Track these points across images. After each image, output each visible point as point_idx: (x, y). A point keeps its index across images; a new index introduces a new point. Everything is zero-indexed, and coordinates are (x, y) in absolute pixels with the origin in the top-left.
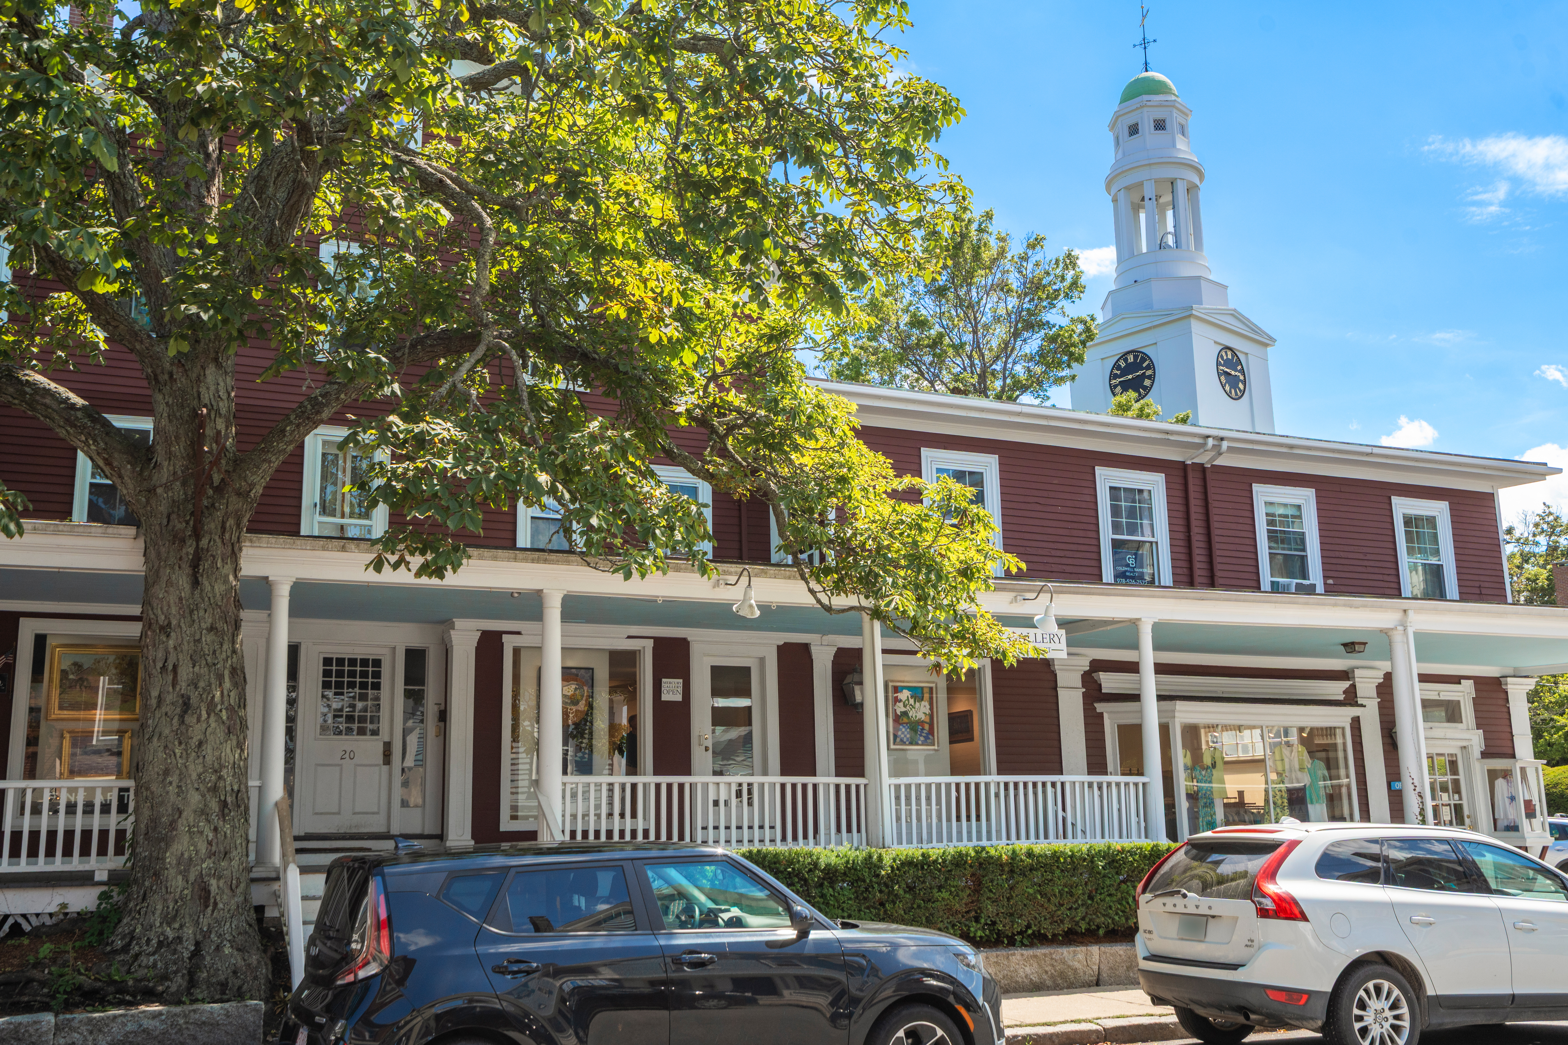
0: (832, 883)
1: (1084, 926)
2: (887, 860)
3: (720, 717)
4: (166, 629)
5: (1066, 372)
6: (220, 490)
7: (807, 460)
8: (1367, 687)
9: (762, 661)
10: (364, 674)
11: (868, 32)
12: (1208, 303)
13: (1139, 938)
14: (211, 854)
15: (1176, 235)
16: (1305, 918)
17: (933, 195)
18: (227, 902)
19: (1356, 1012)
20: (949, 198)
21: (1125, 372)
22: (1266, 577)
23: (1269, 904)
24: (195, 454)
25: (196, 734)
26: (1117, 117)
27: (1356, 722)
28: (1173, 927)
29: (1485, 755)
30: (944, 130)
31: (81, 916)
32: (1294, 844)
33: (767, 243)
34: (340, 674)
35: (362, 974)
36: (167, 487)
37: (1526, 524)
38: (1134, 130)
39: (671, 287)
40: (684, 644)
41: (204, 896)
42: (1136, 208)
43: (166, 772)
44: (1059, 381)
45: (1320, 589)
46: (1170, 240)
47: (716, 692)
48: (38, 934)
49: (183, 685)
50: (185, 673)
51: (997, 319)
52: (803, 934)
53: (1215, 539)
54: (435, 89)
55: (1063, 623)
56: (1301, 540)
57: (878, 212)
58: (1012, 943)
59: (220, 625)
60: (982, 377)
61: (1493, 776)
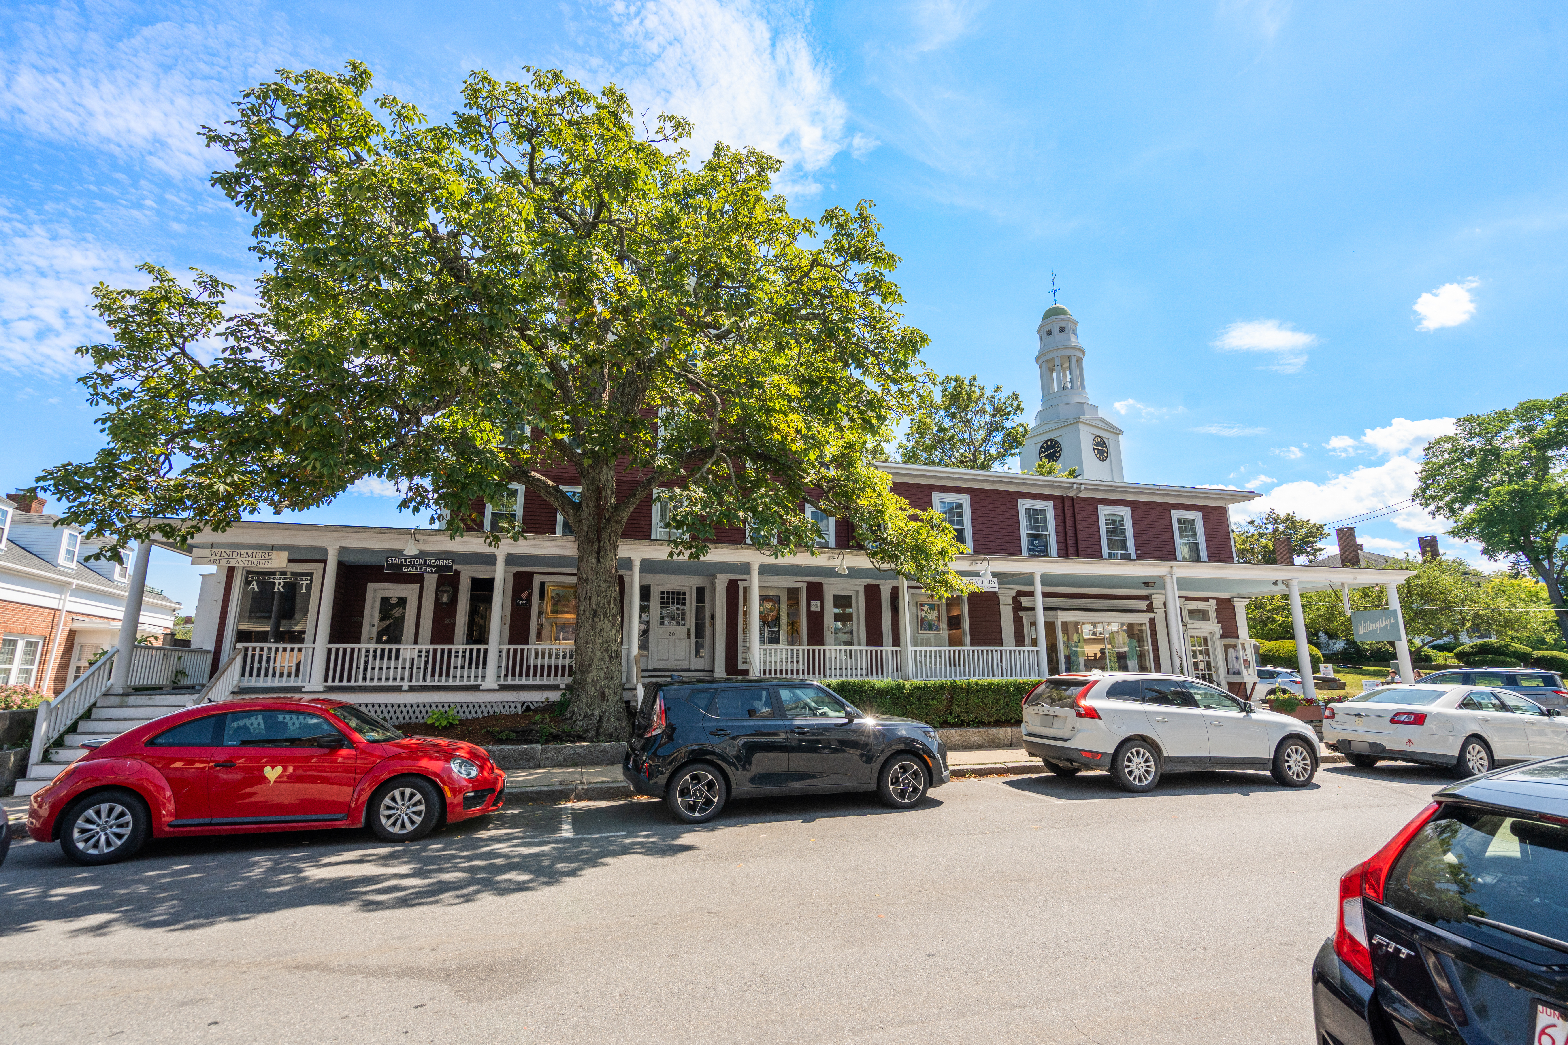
0: (881, 696)
1: (1003, 718)
2: (907, 686)
3: (837, 617)
4: (586, 581)
5: (1017, 451)
6: (608, 520)
7: (863, 503)
8: (1157, 603)
9: (857, 592)
10: (678, 599)
11: (884, 307)
12: (1088, 416)
13: (1023, 725)
14: (606, 678)
15: (1071, 382)
16: (1099, 717)
17: (920, 379)
18: (613, 699)
19: (1126, 763)
20: (927, 380)
21: (1046, 450)
22: (1105, 550)
23: (1082, 711)
24: (598, 506)
25: (599, 626)
26: (1041, 327)
27: (1152, 622)
28: (1038, 720)
29: (1222, 637)
30: (921, 350)
31: (555, 703)
32: (1096, 682)
33: (839, 406)
34: (668, 598)
35: (654, 733)
36: (587, 520)
37: (1261, 519)
38: (1049, 333)
39: (801, 425)
40: (820, 585)
41: (603, 696)
42: (1051, 370)
43: (587, 643)
44: (1013, 455)
45: (1133, 556)
46: (1069, 385)
47: (836, 606)
48: (537, 710)
49: (593, 605)
50: (594, 600)
51: (980, 426)
52: (851, 721)
53: (1079, 532)
54: (690, 344)
55: (994, 575)
56: (1123, 532)
57: (894, 388)
58: (968, 725)
59: (609, 579)
60: (974, 455)
61: (1227, 647)
